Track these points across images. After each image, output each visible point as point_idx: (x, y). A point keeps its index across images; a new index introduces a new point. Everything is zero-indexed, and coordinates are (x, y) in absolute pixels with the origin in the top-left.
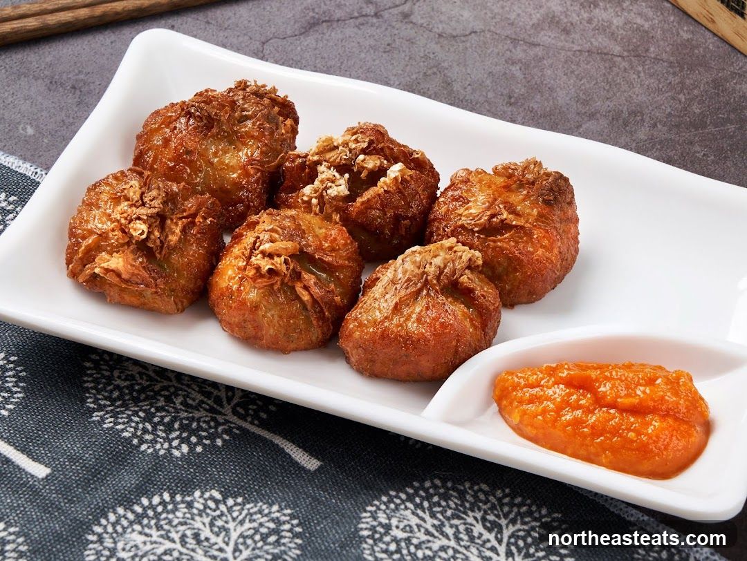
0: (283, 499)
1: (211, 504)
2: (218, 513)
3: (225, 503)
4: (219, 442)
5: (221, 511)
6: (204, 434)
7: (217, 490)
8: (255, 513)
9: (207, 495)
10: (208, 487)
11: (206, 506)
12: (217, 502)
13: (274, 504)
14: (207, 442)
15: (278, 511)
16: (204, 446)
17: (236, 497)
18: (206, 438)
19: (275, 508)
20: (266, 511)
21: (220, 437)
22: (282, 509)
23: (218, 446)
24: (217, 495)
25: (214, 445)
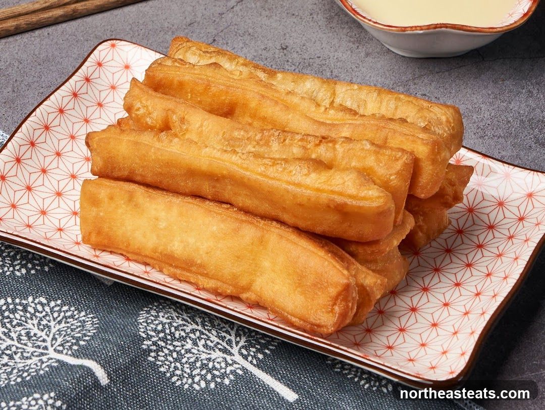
0: (89, 307)
1: (40, 308)
2: (44, 313)
3: (49, 305)
4: (46, 269)
5: (46, 312)
6: (37, 262)
7: (43, 297)
8: (69, 317)
9: (37, 301)
10: (37, 295)
11: (36, 310)
12: (42, 305)
13: (82, 311)
14: (39, 268)
15: (84, 316)
16: (36, 270)
17: (56, 300)
18: (37, 265)
19: (83, 313)
20: (77, 316)
21: (48, 265)
22: (87, 315)
23: (46, 271)
24: (44, 301)
25: (43, 271)
